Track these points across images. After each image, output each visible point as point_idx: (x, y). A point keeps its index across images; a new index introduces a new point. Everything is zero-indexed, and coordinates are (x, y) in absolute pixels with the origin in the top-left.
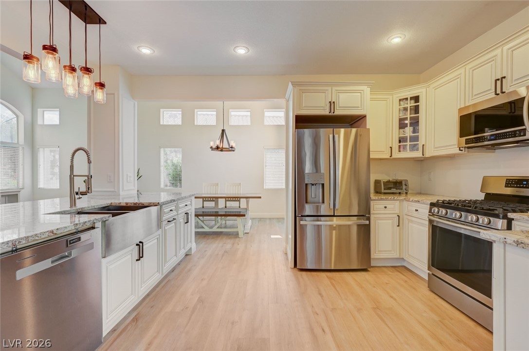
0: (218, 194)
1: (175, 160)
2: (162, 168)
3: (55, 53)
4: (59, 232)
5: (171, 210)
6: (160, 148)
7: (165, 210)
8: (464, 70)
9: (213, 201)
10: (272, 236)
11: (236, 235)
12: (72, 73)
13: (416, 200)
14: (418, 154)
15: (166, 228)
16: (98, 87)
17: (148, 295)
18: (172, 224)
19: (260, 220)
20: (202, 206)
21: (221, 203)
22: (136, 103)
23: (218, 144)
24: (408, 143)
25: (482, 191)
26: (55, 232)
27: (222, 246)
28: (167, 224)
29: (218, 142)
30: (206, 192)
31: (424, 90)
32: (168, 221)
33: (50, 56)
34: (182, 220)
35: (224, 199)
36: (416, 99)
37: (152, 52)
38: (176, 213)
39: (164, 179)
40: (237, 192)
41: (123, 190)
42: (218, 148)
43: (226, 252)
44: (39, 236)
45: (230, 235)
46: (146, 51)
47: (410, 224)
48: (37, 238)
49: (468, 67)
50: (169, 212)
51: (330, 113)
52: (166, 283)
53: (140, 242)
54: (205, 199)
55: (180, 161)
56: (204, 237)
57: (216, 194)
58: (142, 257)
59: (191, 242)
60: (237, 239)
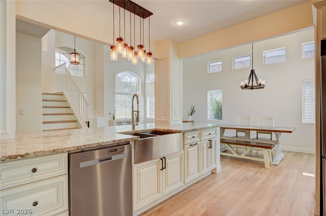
0: (250, 126)
1: (218, 100)
2: (209, 105)
3: (122, 41)
4: (103, 144)
5: (193, 137)
6: (207, 90)
7: (187, 137)
9: (244, 132)
10: (304, 174)
11: (262, 165)
12: (131, 51)
15: (189, 150)
16: (148, 55)
17: (174, 196)
18: (195, 148)
19: (297, 155)
20: (236, 135)
21: (253, 135)
22: (182, 61)
23: (246, 83)
26: (101, 144)
27: (245, 173)
28: (189, 147)
29: (246, 82)
30: (239, 124)
32: (190, 145)
33: (120, 43)
34: (205, 146)
35: (256, 131)
37: (184, 23)
38: (199, 139)
39: (210, 113)
40: (268, 126)
41: (172, 120)
42: (246, 86)
43: (246, 178)
44: (92, 145)
45: (257, 163)
46: (180, 23)
48: (90, 146)
50: (191, 139)
52: (188, 191)
53: (164, 158)
54: (238, 130)
55: (221, 99)
56: (233, 161)
57: (248, 126)
58: (165, 168)
59: (215, 163)
60: (262, 169)
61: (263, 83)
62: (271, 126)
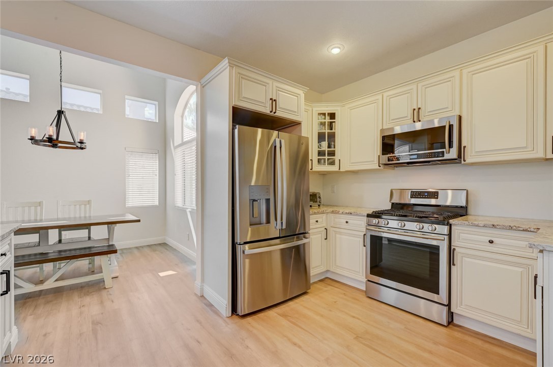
8: (381, 96)
10: (162, 274)
13: (347, 212)
14: (334, 168)
23: (51, 133)
24: (326, 157)
25: (390, 201)
27: (81, 313)
29: (52, 131)
31: (339, 108)
36: (332, 116)
40: (83, 215)
47: (337, 236)
49: (385, 94)
51: (271, 112)
60: (104, 293)
61: (82, 136)
62: (87, 215)
